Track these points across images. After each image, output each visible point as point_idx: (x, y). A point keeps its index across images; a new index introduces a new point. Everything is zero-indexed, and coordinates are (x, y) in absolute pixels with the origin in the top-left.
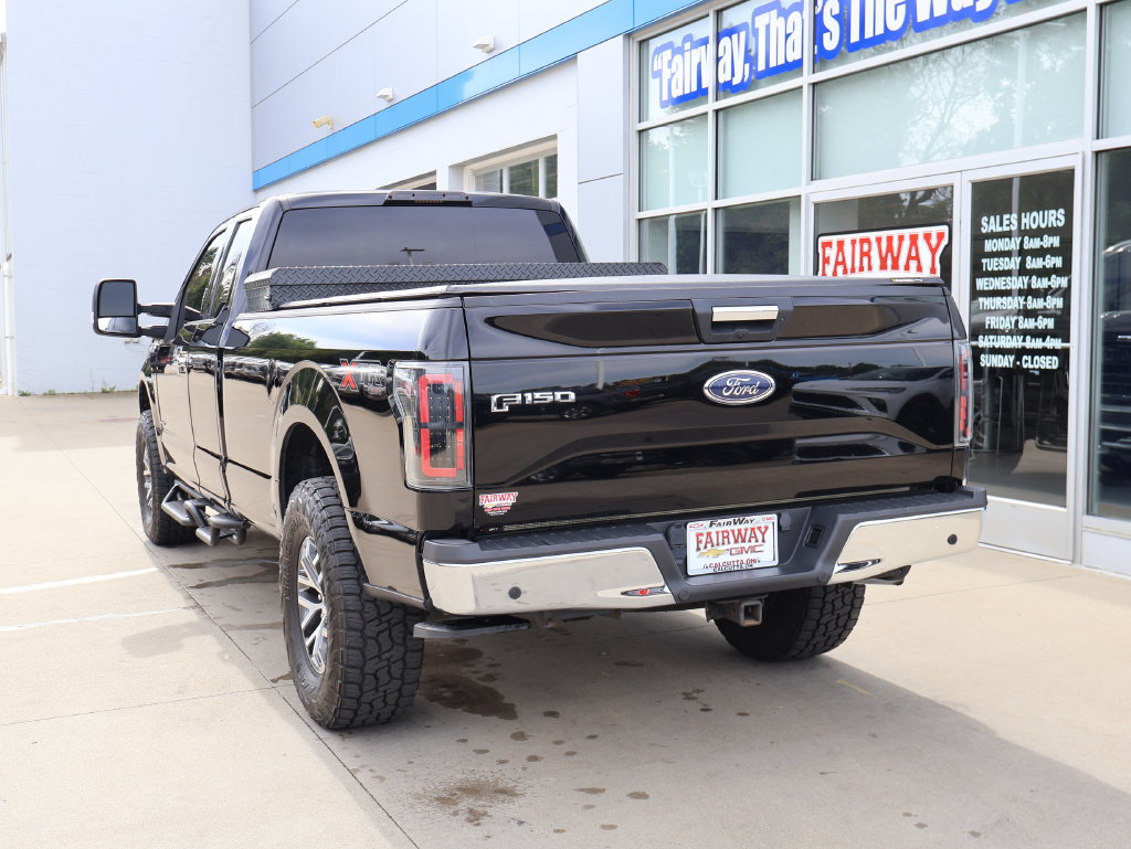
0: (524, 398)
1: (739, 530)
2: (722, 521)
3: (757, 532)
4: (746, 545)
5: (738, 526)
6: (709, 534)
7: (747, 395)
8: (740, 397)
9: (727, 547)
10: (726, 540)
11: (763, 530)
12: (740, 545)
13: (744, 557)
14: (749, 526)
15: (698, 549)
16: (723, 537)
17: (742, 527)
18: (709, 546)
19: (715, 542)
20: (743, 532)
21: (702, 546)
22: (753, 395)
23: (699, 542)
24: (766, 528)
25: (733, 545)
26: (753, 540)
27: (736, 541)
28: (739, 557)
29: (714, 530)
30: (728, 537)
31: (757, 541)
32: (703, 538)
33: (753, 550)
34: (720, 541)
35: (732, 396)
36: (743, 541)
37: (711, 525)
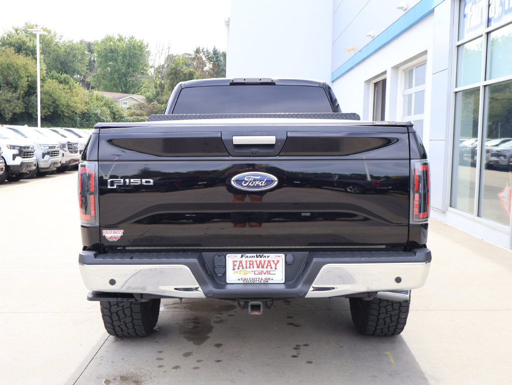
0: (125, 182)
1: (260, 262)
2: (249, 255)
3: (272, 263)
4: (265, 270)
5: (259, 259)
6: (241, 262)
7: (258, 186)
8: (254, 187)
9: (252, 269)
10: (251, 266)
11: (276, 262)
12: (260, 269)
13: (264, 277)
14: (267, 259)
15: (234, 269)
16: (250, 264)
17: (263, 259)
18: (241, 268)
19: (244, 266)
20: (263, 263)
21: (236, 268)
22: (262, 186)
23: (234, 265)
24: (278, 261)
25: (256, 269)
26: (269, 267)
27: (258, 267)
28: (260, 276)
29: (244, 259)
30: (253, 264)
31: (271, 268)
32: (237, 264)
33: (269, 273)
34: (248, 266)
35: (248, 186)
36: (263, 267)
37: (242, 257)
